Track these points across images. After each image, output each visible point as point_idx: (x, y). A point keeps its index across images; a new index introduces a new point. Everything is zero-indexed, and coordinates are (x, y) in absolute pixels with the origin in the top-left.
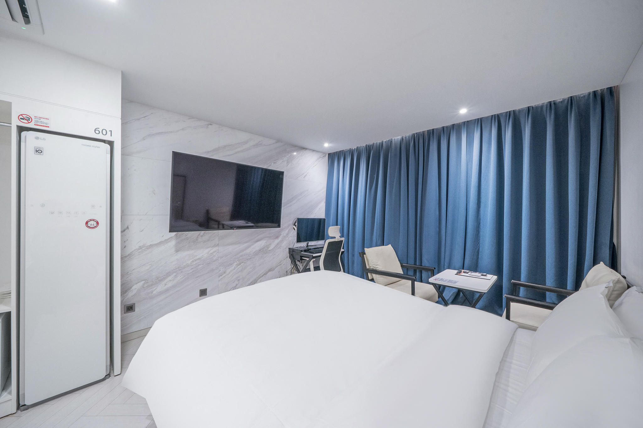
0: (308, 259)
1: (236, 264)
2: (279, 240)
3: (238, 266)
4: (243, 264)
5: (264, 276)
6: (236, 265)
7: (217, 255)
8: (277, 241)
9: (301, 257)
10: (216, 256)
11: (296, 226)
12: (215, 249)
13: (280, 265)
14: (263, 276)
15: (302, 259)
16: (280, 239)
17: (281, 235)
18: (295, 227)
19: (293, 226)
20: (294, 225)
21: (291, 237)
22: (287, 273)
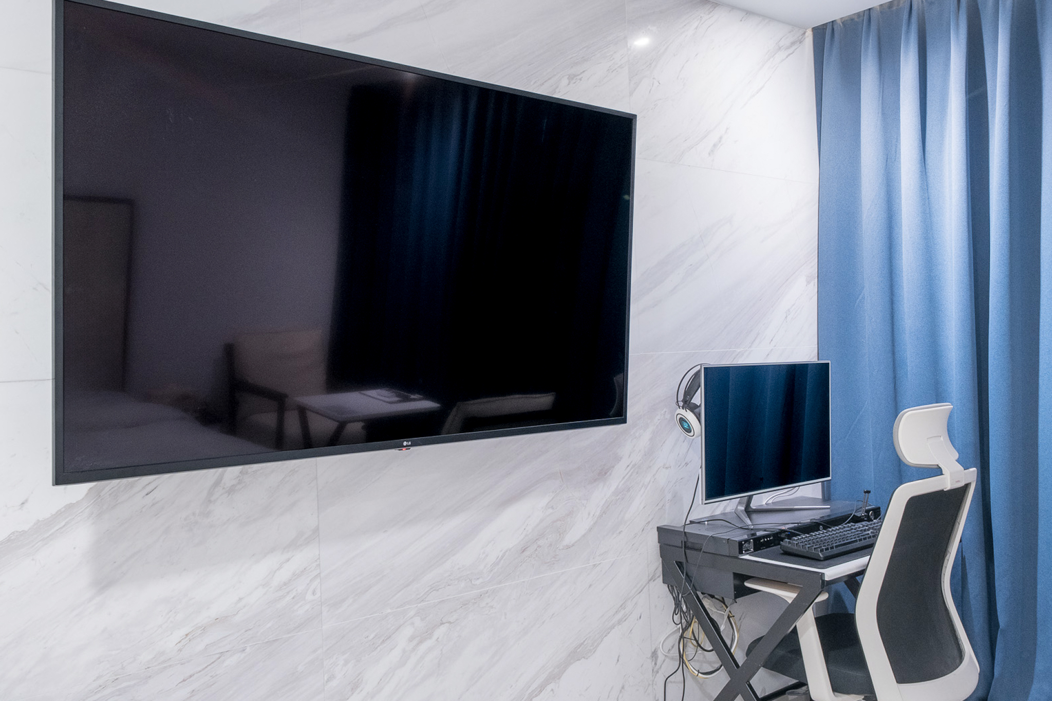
0: (789, 596)
1: (408, 631)
2: (613, 488)
3: (421, 642)
4: (440, 632)
5: (549, 688)
6: (411, 639)
7: (314, 593)
8: (602, 494)
9: (741, 578)
10: (309, 597)
11: (693, 408)
12: (300, 559)
13: (620, 622)
14: (542, 688)
15: (741, 592)
16: (615, 481)
17: (618, 459)
18: (690, 416)
19: (682, 411)
20: (687, 404)
21: (667, 468)
22: (656, 660)
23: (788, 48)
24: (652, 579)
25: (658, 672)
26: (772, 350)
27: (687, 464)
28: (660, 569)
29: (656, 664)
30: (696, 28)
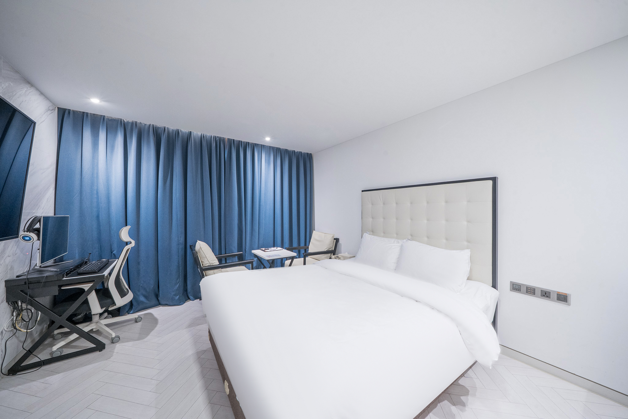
18: (31, 234)
19: (26, 233)
21: (9, 256)
22: (2, 334)
23: (51, 110)
24: (2, 302)
25: (3, 339)
26: (43, 212)
27: (16, 254)
28: (5, 297)
29: (2, 336)
30: (26, 91)
